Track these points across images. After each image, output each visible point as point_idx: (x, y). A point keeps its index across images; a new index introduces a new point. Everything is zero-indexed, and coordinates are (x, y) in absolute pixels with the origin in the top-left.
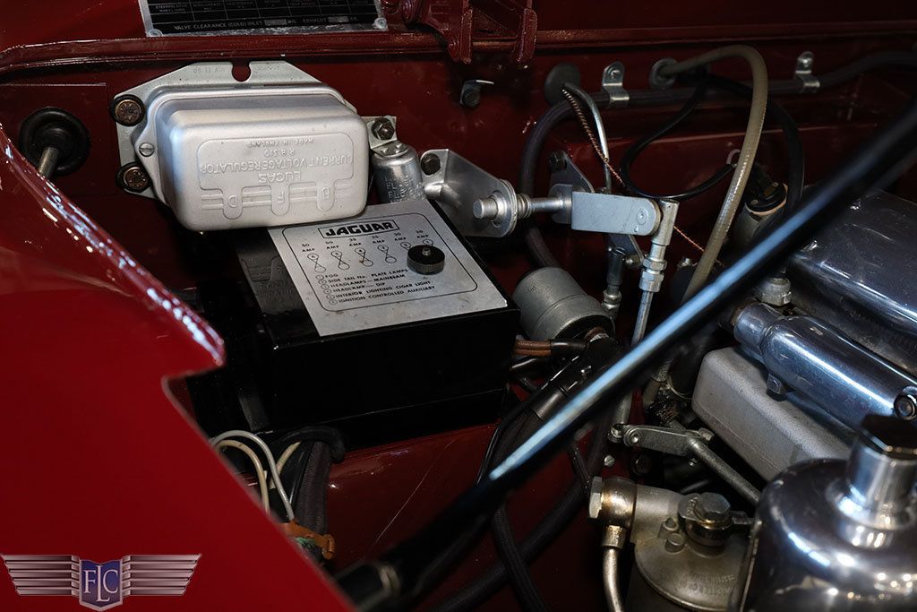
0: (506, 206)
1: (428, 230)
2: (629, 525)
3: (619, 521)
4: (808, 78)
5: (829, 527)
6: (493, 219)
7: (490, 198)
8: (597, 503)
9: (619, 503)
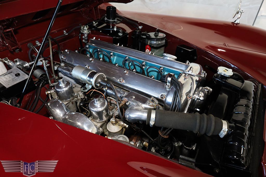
0: (27, 65)
1: (17, 71)
2: (50, 94)
3: (49, 94)
4: (66, 34)
5: (60, 88)
6: (26, 67)
7: (24, 64)
8: (46, 93)
9: (49, 92)
